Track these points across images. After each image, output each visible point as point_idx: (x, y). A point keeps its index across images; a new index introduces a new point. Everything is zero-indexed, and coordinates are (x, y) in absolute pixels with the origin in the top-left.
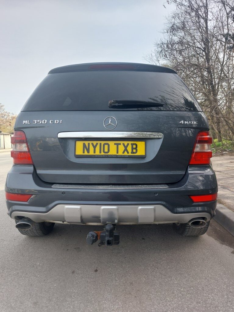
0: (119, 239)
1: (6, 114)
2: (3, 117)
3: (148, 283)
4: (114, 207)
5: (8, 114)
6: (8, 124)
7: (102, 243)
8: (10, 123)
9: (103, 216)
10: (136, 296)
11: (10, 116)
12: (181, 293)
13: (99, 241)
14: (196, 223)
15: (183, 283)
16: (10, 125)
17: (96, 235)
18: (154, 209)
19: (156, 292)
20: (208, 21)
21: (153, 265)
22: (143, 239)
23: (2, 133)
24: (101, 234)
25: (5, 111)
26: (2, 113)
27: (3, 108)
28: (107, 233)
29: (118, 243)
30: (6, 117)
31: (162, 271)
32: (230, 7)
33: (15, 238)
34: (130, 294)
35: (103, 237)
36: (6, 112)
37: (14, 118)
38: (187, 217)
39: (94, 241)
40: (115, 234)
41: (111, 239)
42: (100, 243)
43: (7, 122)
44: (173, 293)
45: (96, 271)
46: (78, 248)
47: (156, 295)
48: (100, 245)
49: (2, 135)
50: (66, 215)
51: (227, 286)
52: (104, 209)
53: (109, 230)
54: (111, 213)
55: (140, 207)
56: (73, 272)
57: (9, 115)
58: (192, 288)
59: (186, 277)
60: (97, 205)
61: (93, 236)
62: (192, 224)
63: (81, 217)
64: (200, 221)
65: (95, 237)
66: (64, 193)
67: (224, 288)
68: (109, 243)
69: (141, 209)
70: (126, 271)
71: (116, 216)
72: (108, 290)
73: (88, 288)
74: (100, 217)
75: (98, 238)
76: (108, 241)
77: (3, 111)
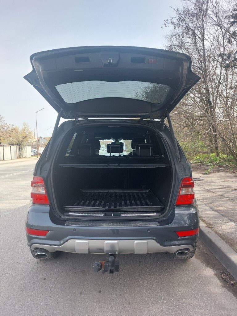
0: (119, 268)
1: (6, 125)
2: (3, 128)
3: (142, 302)
4: (115, 242)
5: (8, 125)
6: (8, 135)
7: (105, 271)
8: (10, 134)
9: (106, 248)
10: (133, 313)
11: (10, 128)
12: (168, 310)
13: (103, 269)
14: (181, 253)
15: (171, 302)
16: (10, 136)
17: (100, 264)
18: (147, 243)
19: (149, 310)
20: (205, 41)
21: (147, 287)
22: (140, 262)
23: (2, 144)
24: (105, 264)
25: (5, 122)
26: (2, 124)
27: (3, 119)
28: (110, 264)
29: (118, 271)
30: (6, 128)
31: (155, 291)
32: (225, 29)
33: (29, 262)
34: (128, 311)
35: (106, 267)
36: (6, 124)
37: (14, 129)
38: (174, 249)
39: (99, 270)
40: (116, 264)
41: (113, 268)
42: (104, 271)
43: (7, 133)
44: (162, 311)
45: (100, 292)
46: (84, 271)
47: (149, 312)
48: (104, 272)
49: (1, 146)
50: (76, 248)
51: (206, 305)
52: (107, 243)
53: (111, 261)
54: (112, 246)
55: (136, 242)
56: (81, 293)
57: (10, 126)
58: (178, 306)
59: (173, 297)
60: (101, 240)
61: (98, 265)
62: (178, 253)
63: (89, 249)
64: (184, 252)
65: (100, 266)
66: (75, 230)
67: (203, 306)
68: (111, 272)
69: (137, 243)
70: (125, 292)
71: (117, 249)
72: (110, 308)
73: (94, 307)
74: (104, 249)
75: (103, 267)
76: (110, 270)
77: (4, 123)
